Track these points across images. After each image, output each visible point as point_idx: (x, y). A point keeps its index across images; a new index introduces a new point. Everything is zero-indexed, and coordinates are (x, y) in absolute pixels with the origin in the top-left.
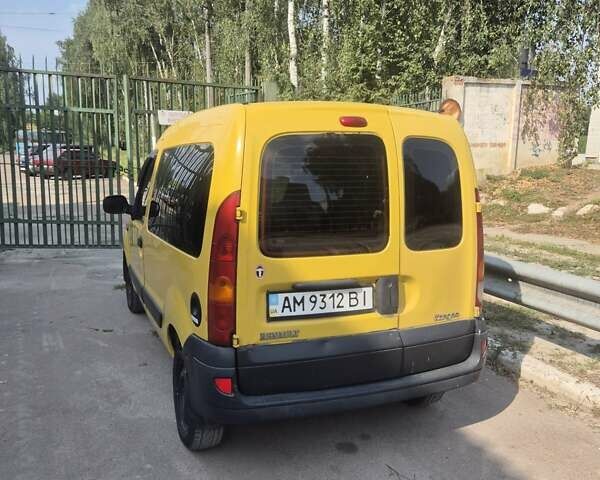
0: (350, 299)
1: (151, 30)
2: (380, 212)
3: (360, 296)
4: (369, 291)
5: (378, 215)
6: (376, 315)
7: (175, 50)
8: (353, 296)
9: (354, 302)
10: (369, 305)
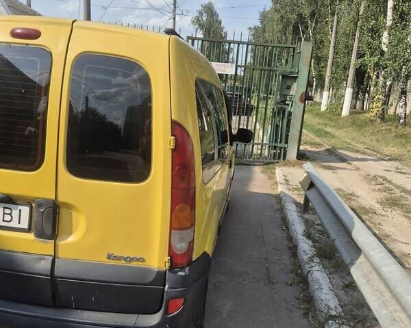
0: (4, 213)
1: (300, 15)
2: (33, 129)
3: (15, 213)
4: (25, 210)
5: (30, 132)
6: (31, 236)
7: (315, 29)
8: (8, 211)
9: (7, 218)
10: (25, 225)
